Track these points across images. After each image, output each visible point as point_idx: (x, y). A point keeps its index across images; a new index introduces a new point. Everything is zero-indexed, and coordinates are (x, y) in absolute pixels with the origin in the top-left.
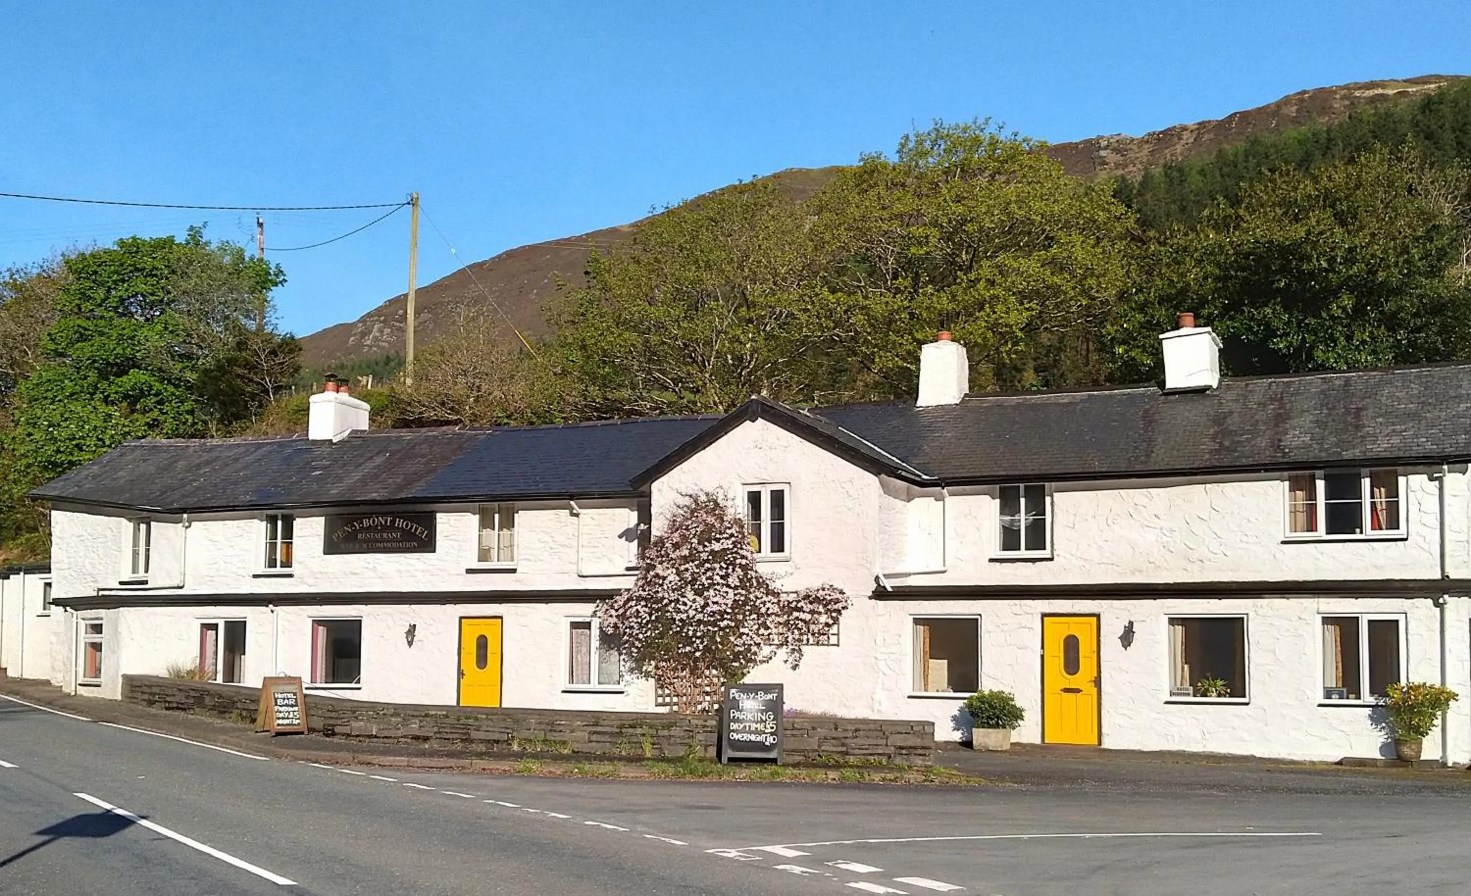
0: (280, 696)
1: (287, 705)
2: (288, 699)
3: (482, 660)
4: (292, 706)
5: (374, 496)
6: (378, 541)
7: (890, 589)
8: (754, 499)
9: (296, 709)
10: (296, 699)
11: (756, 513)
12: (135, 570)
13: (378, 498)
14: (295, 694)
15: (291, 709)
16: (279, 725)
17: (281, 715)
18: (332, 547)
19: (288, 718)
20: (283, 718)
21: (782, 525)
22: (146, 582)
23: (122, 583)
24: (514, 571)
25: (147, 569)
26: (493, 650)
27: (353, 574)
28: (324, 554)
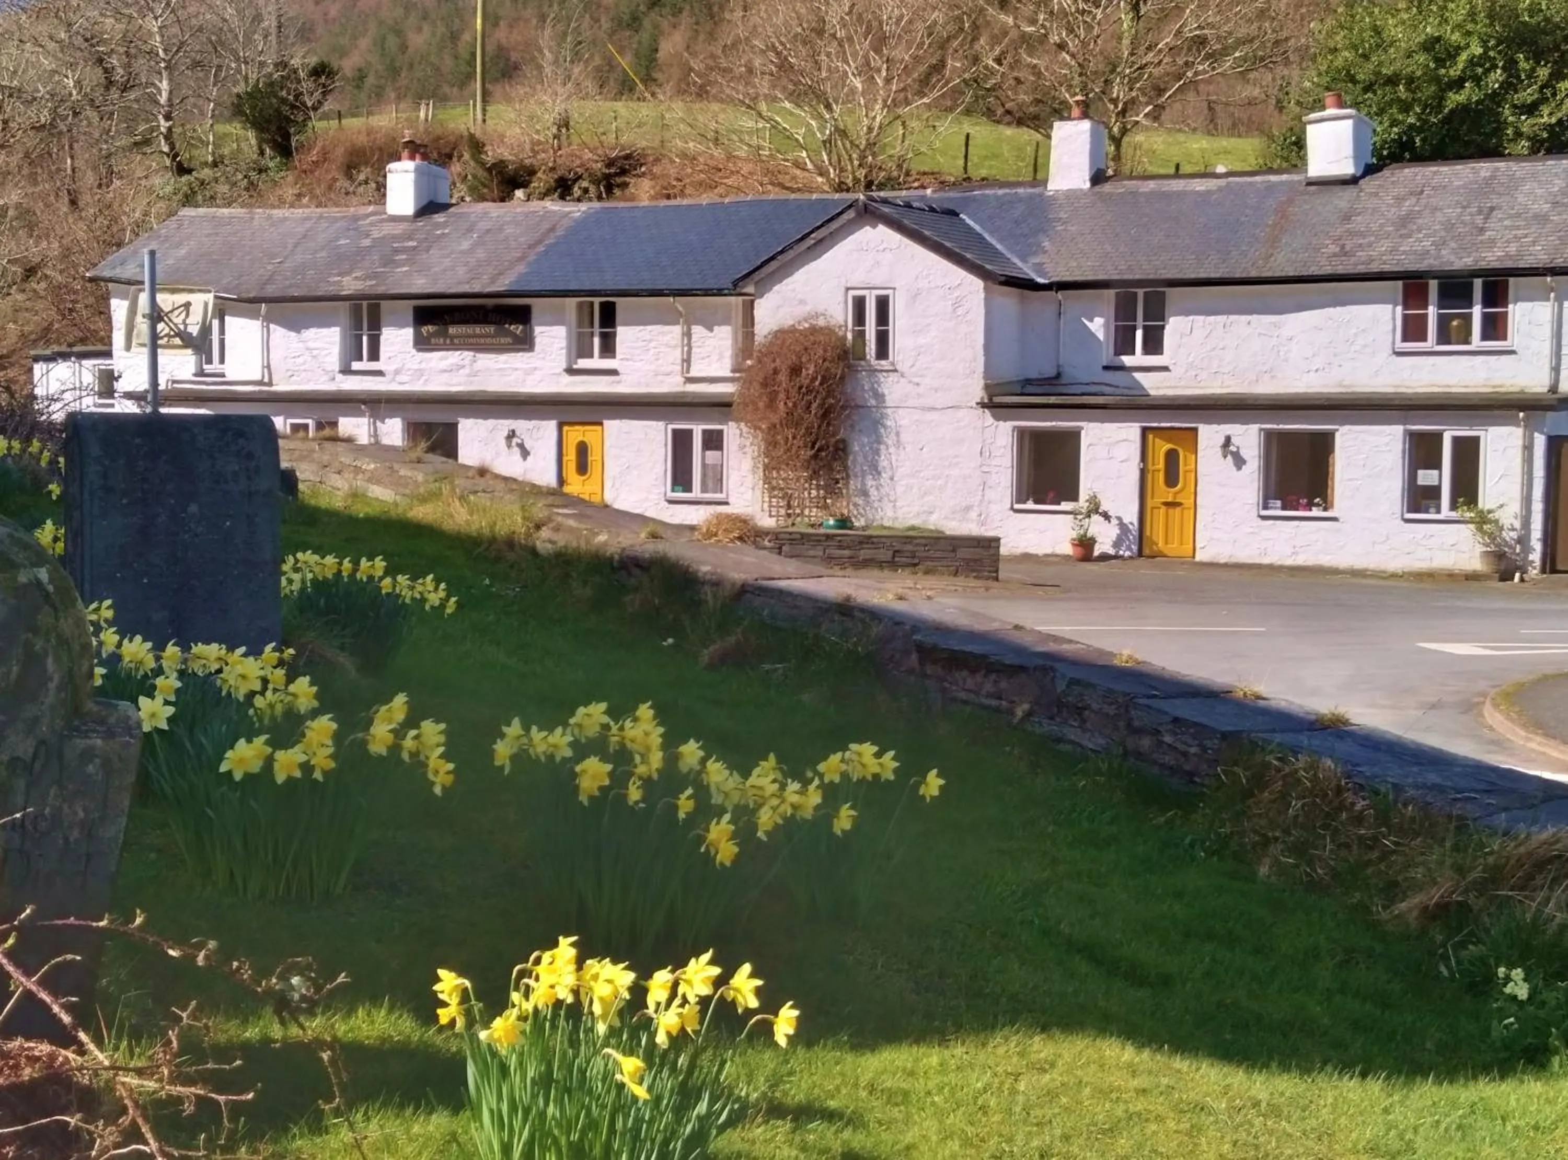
3: (582, 468)
5: (465, 288)
6: (470, 336)
8: (860, 304)
11: (860, 318)
12: (209, 361)
13: (470, 290)
18: (422, 344)
21: (887, 332)
22: (223, 375)
23: (196, 375)
24: (613, 372)
25: (222, 361)
26: (593, 457)
27: (445, 371)
28: (414, 351)
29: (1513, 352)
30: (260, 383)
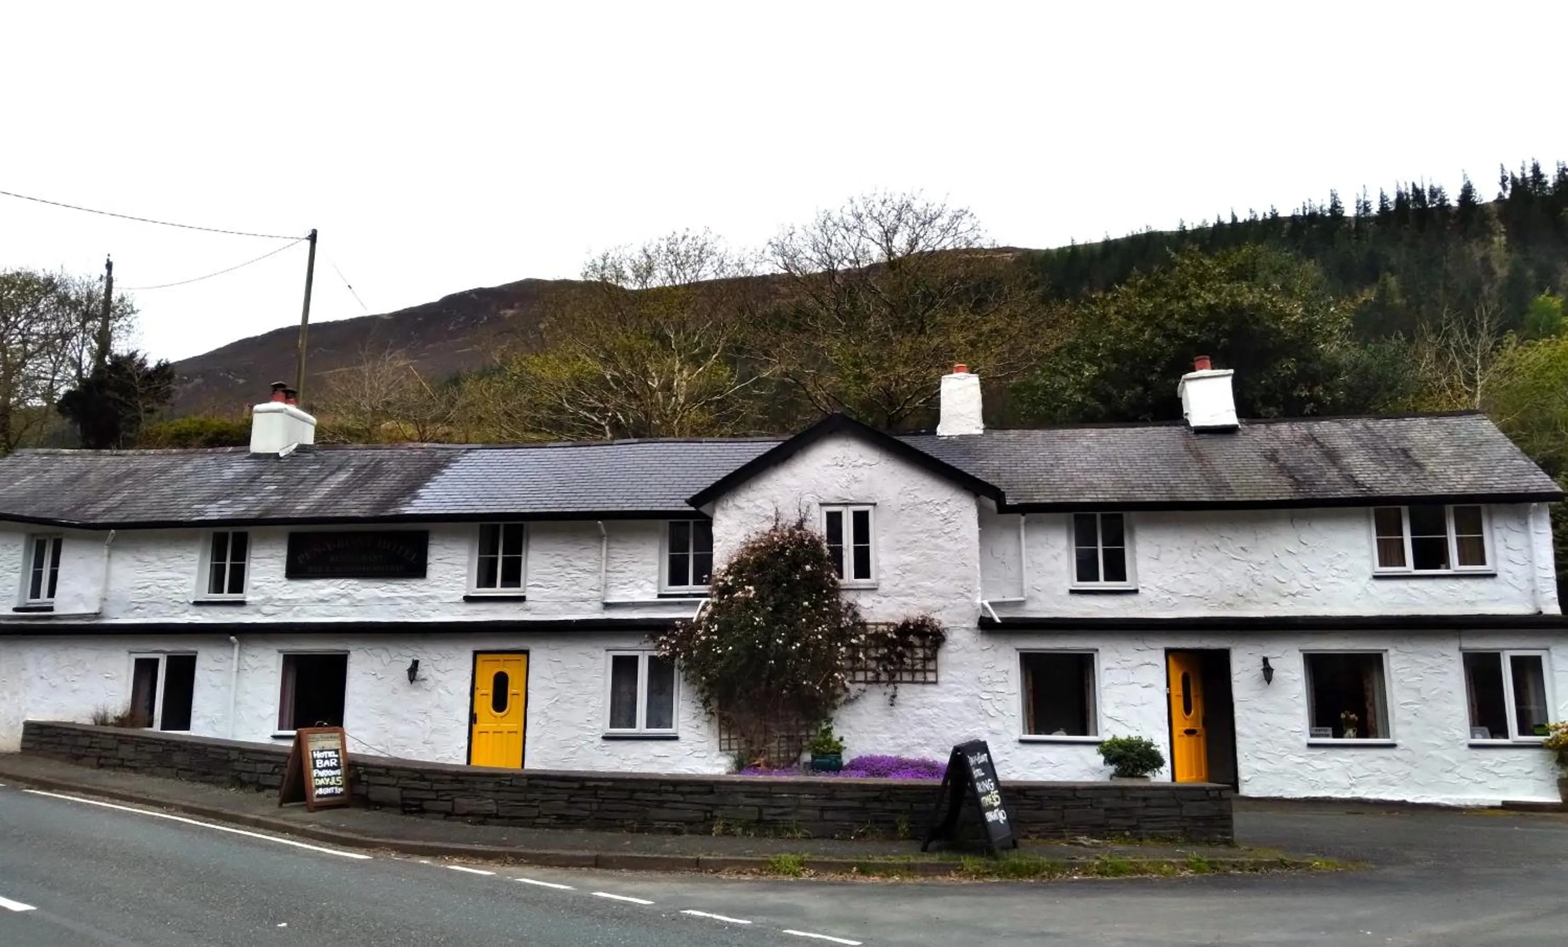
0: (319, 755)
1: (327, 768)
2: (329, 759)
3: (500, 703)
4: (334, 768)
5: (354, 513)
7: (998, 621)
8: (834, 520)
9: (338, 772)
10: (338, 759)
11: (835, 534)
12: (35, 593)
13: (361, 515)
14: (337, 751)
15: (332, 773)
16: (319, 796)
17: (321, 782)
18: (295, 571)
19: (329, 786)
20: (324, 786)
21: (867, 550)
22: (51, 609)
23: (16, 610)
24: (521, 599)
25: (52, 594)
26: (513, 688)
27: (322, 601)
28: (285, 581)
29: (1493, 576)
30: (97, 615)
